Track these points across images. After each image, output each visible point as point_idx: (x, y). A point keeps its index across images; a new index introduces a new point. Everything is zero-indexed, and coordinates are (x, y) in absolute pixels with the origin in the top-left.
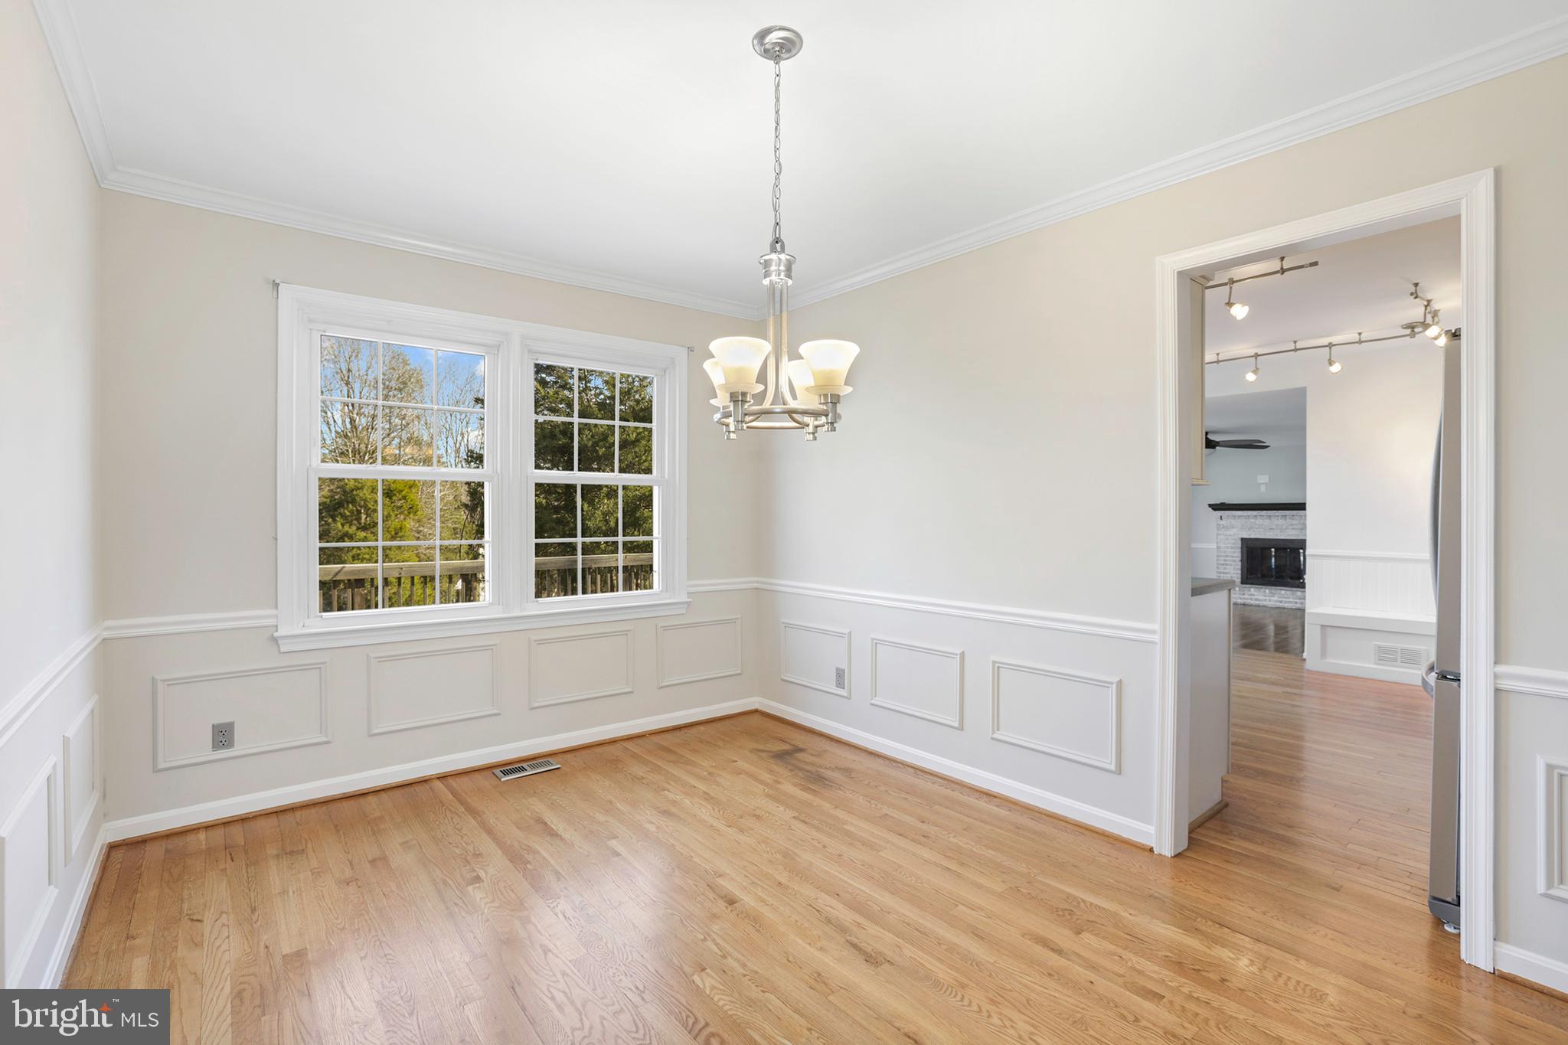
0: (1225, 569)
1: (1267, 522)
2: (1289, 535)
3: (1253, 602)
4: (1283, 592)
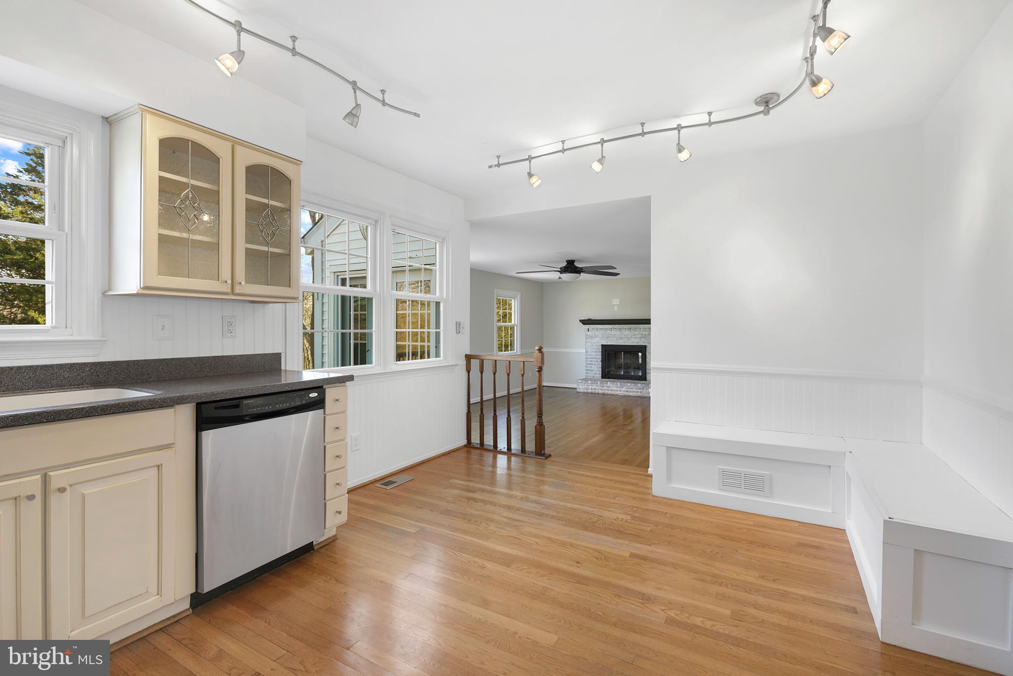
0: (591, 367)
1: (618, 333)
2: (633, 343)
3: (609, 392)
4: (629, 384)
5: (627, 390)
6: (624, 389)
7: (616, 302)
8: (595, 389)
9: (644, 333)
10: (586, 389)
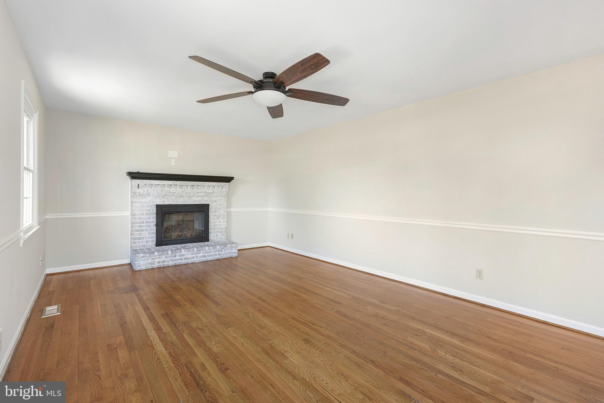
0: (139, 234)
2: (195, 201)
3: (183, 262)
5: (204, 254)
6: (201, 254)
7: (174, 154)
8: (164, 261)
9: (207, 191)
10: (151, 264)
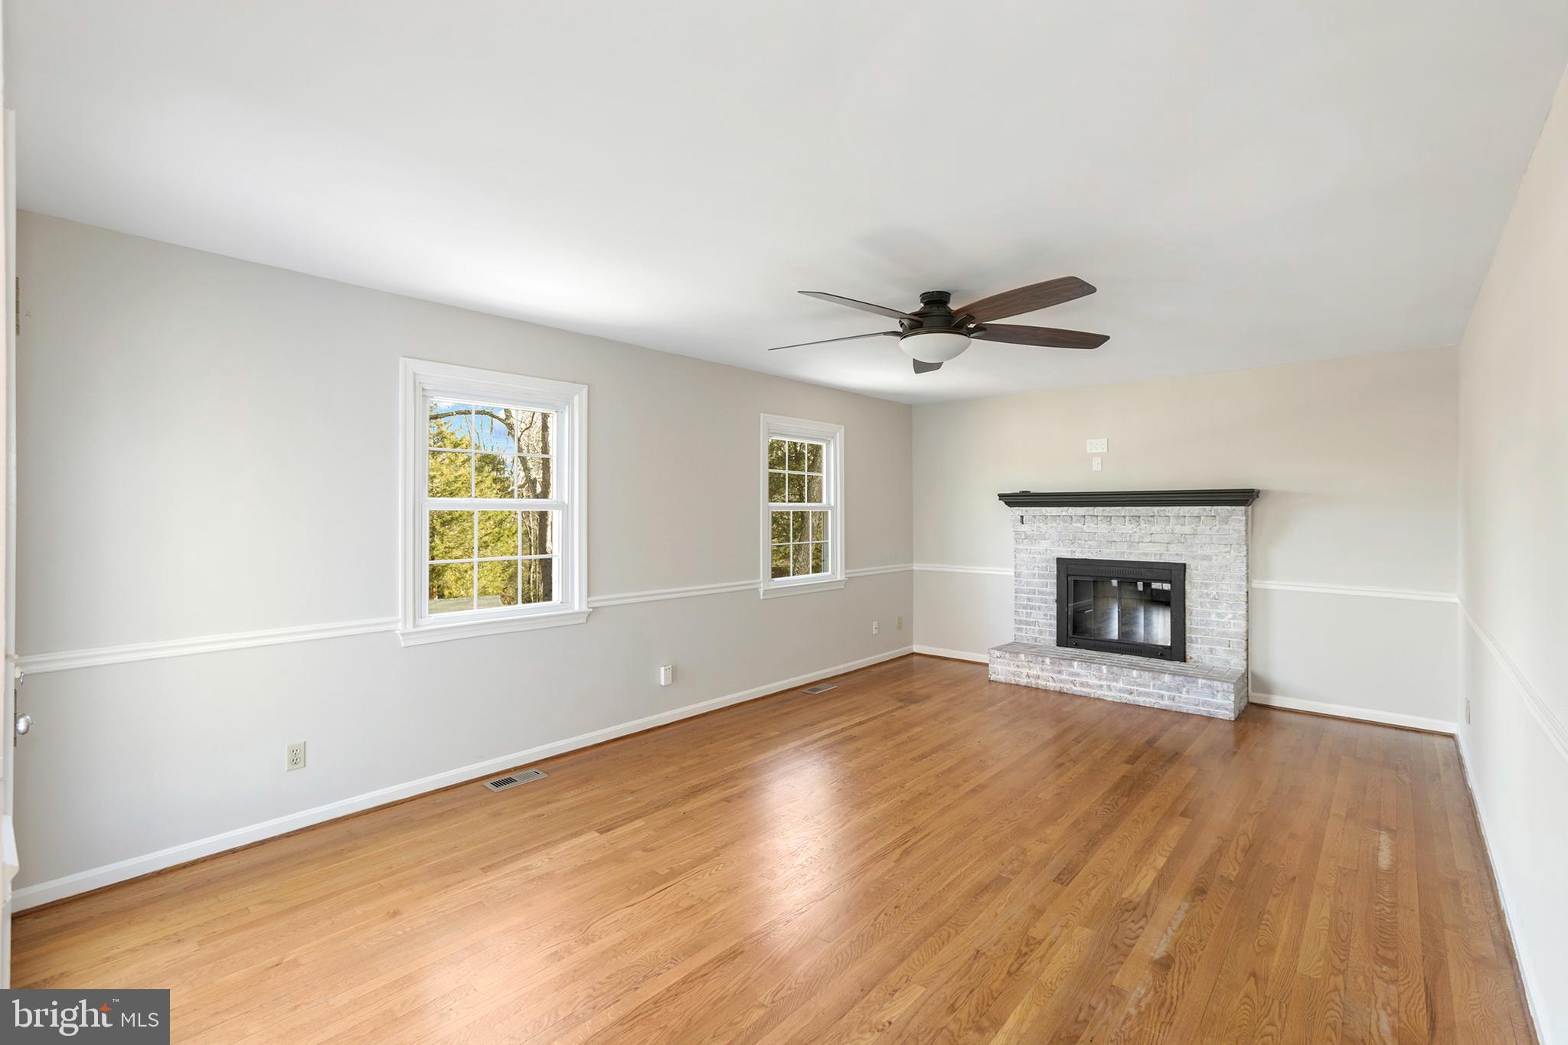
0: (1029, 615)
1: (1103, 528)
2: (1146, 555)
3: (1077, 689)
4: (1135, 673)
6: (1120, 685)
7: (1097, 446)
8: (1038, 677)
9: (1178, 529)
10: (1014, 675)
